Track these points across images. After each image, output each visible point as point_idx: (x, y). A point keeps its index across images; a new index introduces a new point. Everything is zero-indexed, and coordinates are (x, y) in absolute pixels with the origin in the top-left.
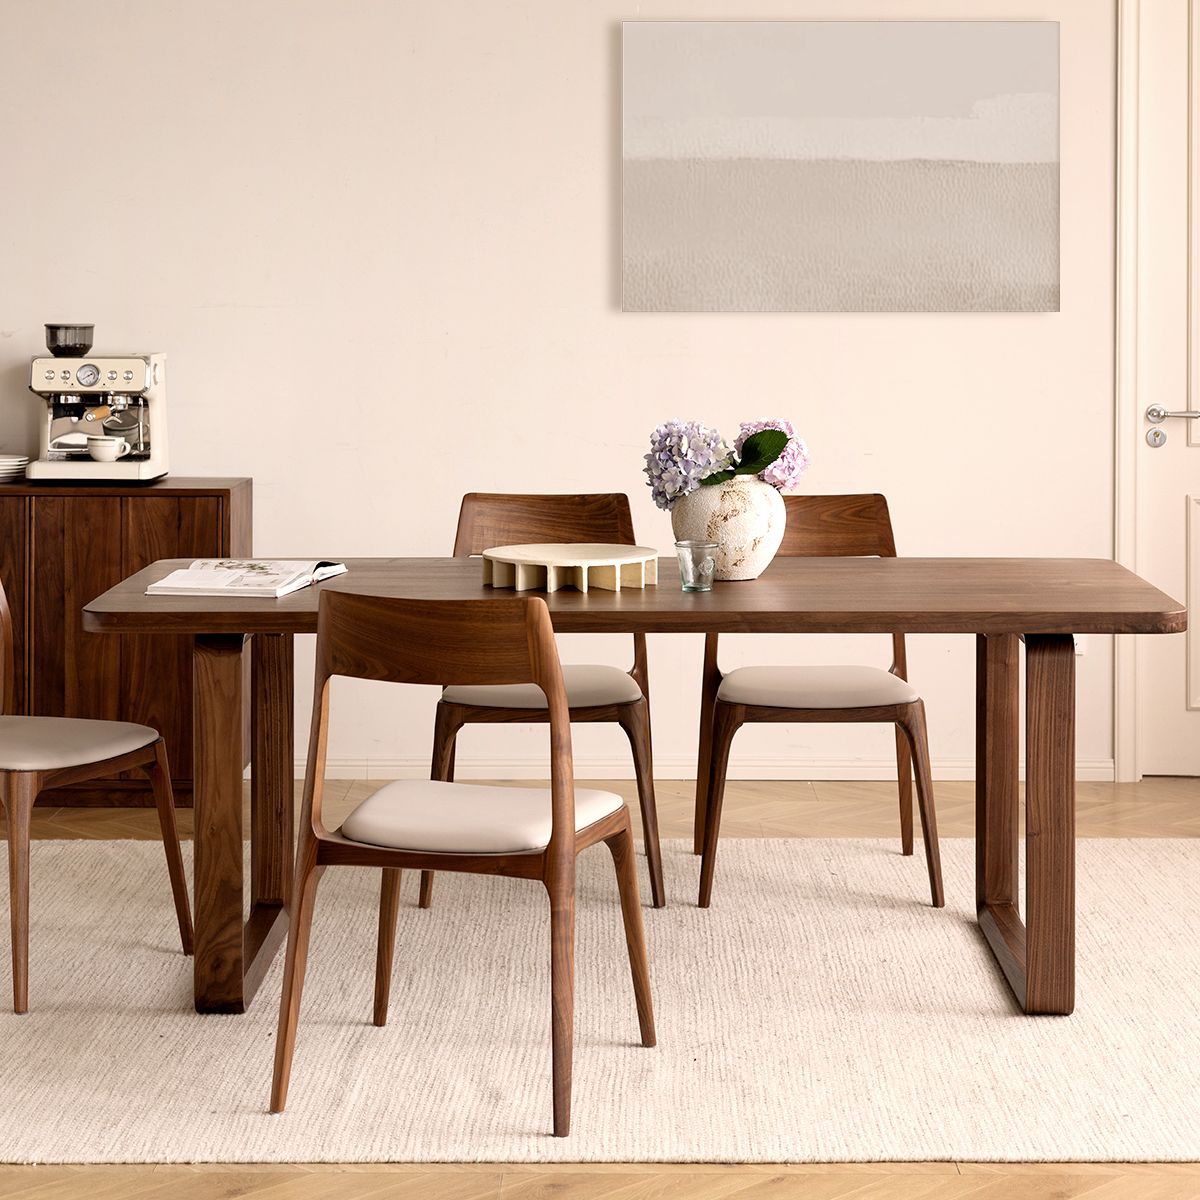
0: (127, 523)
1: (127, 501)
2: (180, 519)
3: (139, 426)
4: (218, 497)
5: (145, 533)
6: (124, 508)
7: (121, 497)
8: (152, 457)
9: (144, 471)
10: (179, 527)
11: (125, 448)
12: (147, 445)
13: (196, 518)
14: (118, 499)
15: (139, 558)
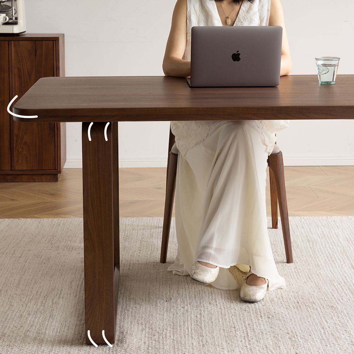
0: (12, 53)
1: (11, 43)
2: (36, 51)
3: (12, 10)
4: (54, 41)
5: (20, 57)
6: (10, 46)
7: (8, 41)
8: (18, 23)
9: (16, 29)
10: (36, 55)
11: (6, 19)
12: (16, 18)
13: (43, 51)
14: (7, 42)
15: (17, 69)
